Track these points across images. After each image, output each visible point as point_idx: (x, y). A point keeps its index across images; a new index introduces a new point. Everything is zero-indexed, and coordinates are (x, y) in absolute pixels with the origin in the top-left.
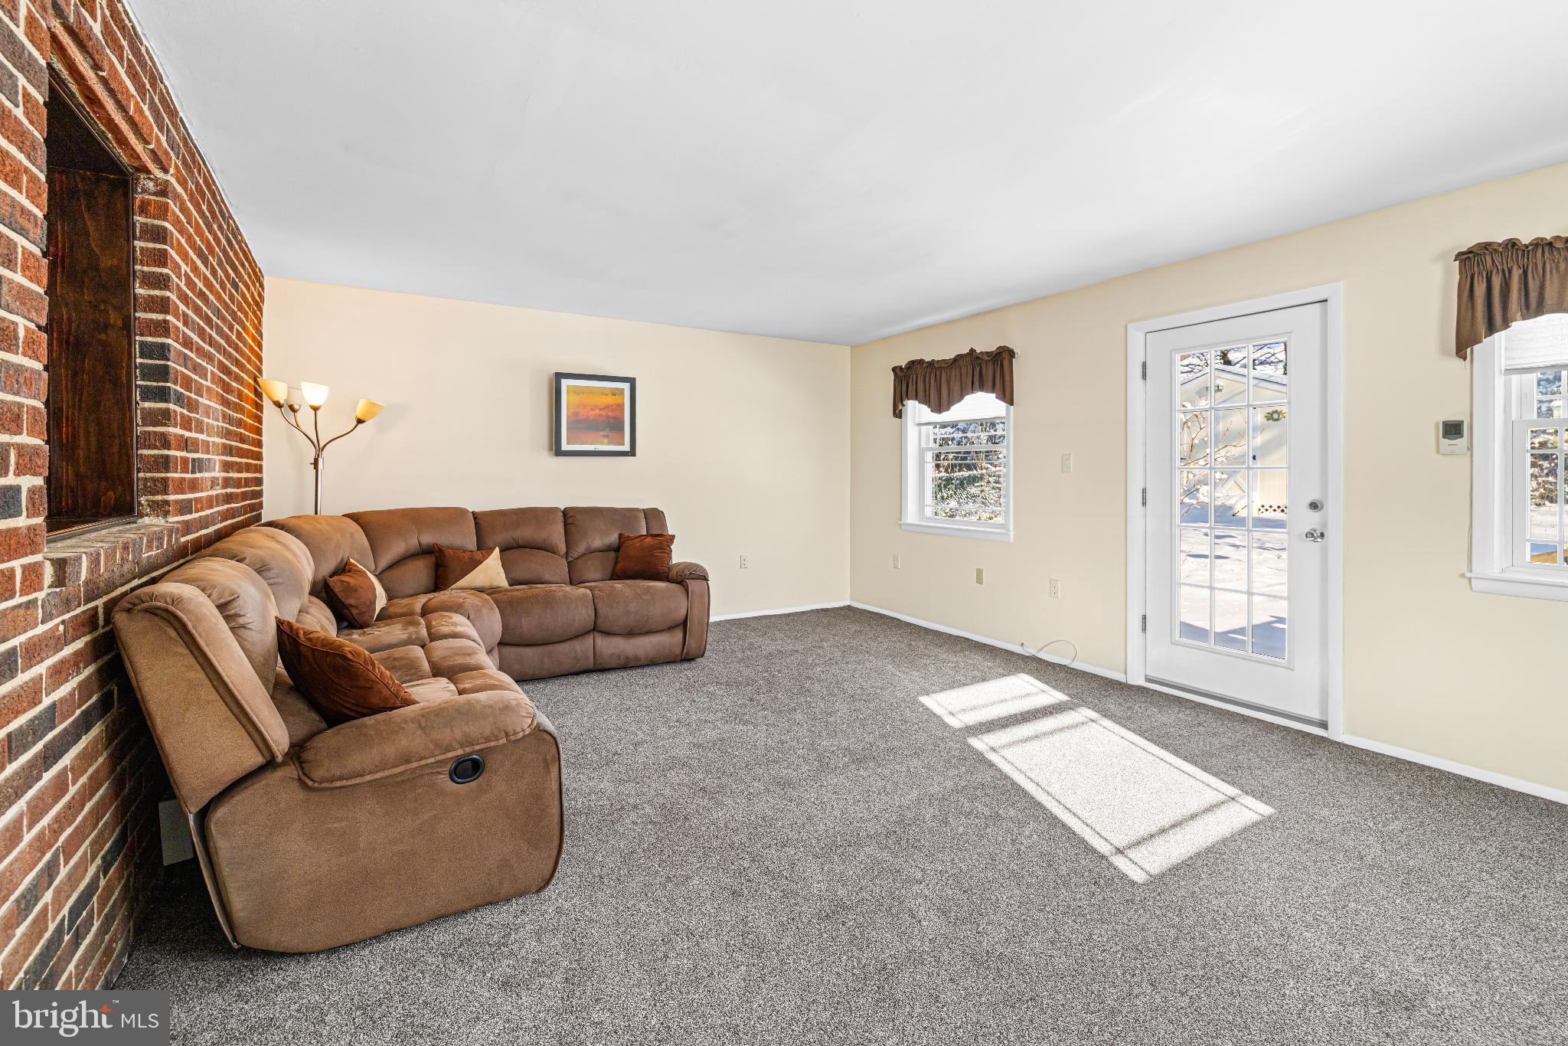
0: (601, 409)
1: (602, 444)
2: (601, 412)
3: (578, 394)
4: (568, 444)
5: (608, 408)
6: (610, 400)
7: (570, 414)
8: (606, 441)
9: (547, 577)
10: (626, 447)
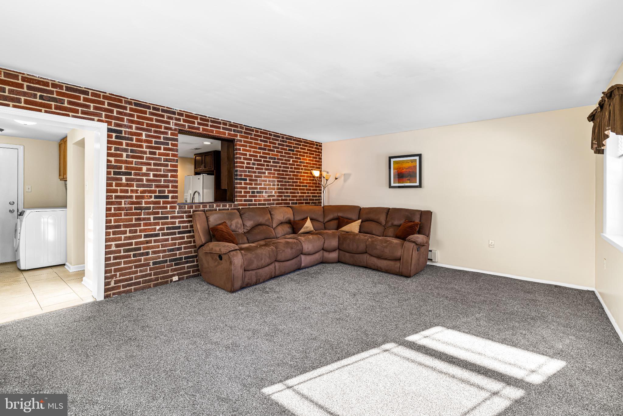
0: (406, 169)
1: (407, 183)
2: (407, 170)
3: (397, 164)
4: (394, 183)
5: (409, 168)
6: (410, 164)
7: (394, 172)
8: (409, 181)
9: (374, 232)
10: (417, 184)
